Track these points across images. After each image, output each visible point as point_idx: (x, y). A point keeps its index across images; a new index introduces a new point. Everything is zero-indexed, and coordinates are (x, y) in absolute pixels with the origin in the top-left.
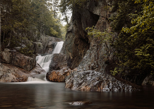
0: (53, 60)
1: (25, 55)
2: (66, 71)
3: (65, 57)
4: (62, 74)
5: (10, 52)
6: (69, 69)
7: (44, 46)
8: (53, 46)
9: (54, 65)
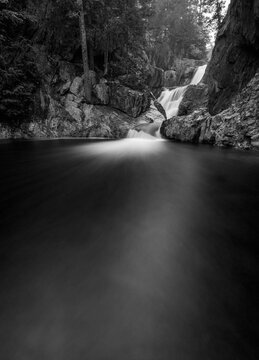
0: (186, 97)
1: (132, 88)
2: (200, 118)
3: (207, 90)
4: (189, 126)
5: (107, 84)
6: (207, 114)
7: (177, 76)
8: (191, 75)
9: (185, 104)
